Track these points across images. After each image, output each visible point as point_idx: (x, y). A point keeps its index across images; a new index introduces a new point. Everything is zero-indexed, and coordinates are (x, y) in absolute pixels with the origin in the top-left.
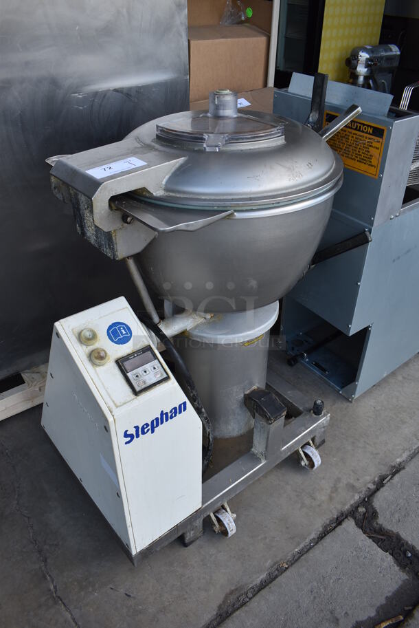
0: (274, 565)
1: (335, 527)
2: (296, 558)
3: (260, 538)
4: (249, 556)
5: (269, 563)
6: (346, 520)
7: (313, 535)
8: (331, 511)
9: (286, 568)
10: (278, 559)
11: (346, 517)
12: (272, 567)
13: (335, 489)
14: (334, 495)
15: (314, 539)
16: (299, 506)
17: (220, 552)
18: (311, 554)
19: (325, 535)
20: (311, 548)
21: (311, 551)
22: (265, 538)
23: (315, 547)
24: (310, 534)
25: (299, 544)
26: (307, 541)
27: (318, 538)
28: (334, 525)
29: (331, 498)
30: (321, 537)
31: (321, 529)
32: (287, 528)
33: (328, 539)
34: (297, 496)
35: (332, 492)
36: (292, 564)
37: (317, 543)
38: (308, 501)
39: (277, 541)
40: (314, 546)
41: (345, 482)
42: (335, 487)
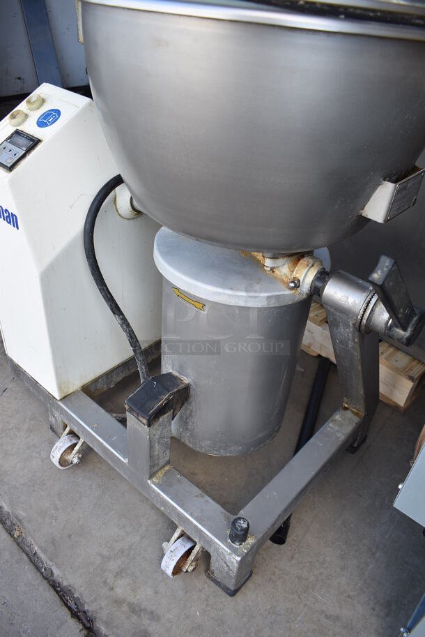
0: (20, 521)
1: (70, 608)
2: (27, 549)
3: (57, 502)
4: (34, 491)
5: (21, 513)
6: (81, 626)
7: (56, 572)
8: (95, 600)
9: (12, 536)
10: (25, 524)
11: (85, 627)
12: (16, 517)
13: (135, 609)
14: (125, 608)
15: (52, 573)
16: (105, 553)
17: (43, 462)
18: (28, 567)
19: (57, 592)
20: (38, 569)
21: (32, 567)
22: (56, 509)
23: (39, 574)
24: (58, 566)
25: (45, 551)
26: (48, 562)
27: (54, 581)
28: (74, 607)
29: (118, 602)
30: (55, 586)
31: (65, 584)
32: (70, 536)
33: (51, 595)
34: (122, 552)
35: (130, 605)
36: (18, 544)
37: (45, 578)
38: (114, 565)
39: (52, 522)
40: (42, 574)
41: (150, 629)
42: (141, 610)
